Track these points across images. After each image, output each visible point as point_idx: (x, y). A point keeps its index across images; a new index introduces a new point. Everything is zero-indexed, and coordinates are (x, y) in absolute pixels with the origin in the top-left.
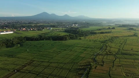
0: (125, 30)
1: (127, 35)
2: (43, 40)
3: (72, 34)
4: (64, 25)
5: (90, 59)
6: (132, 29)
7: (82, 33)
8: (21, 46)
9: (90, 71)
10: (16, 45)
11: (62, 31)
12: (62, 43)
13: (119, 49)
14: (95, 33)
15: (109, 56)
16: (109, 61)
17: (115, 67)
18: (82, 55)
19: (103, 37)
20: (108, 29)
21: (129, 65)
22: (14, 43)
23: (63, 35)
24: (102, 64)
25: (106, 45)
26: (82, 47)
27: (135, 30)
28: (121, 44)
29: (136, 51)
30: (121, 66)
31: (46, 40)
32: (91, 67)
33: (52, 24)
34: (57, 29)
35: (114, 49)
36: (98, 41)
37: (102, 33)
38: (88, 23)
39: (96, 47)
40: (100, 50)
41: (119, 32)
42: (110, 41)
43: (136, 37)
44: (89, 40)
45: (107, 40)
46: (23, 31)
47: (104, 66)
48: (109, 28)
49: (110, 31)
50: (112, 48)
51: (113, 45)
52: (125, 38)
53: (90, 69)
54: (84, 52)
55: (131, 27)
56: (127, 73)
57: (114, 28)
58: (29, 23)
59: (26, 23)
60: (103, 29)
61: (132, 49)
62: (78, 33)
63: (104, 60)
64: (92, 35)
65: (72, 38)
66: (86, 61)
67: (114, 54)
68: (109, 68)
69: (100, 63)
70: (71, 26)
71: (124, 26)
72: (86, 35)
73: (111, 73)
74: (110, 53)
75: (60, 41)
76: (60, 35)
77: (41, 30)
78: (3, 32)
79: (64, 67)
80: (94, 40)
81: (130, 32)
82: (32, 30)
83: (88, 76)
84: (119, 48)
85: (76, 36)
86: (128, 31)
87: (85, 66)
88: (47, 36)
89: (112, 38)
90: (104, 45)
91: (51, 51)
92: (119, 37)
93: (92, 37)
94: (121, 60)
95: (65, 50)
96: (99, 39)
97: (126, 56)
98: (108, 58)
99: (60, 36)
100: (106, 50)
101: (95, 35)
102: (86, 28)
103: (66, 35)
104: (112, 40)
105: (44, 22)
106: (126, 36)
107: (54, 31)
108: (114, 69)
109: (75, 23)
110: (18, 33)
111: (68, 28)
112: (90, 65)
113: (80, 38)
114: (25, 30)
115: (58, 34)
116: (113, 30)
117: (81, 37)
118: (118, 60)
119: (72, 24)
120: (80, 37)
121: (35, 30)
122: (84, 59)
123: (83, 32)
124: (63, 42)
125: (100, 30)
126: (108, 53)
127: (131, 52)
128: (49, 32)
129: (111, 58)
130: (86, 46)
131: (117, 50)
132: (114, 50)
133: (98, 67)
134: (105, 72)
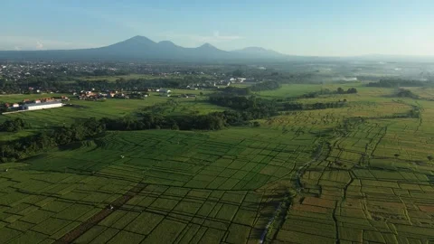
0: (387, 96)
1: (390, 114)
2: (153, 127)
3: (232, 111)
4: (204, 80)
5: (287, 179)
6: (407, 94)
7: (259, 105)
8: (100, 144)
9: (287, 209)
10: (86, 142)
11: (200, 101)
12: (208, 137)
13: (363, 155)
14: (299, 107)
15: (334, 172)
16: (335, 184)
17: (348, 199)
18: (267, 171)
19: (319, 120)
20: (335, 93)
21: (385, 195)
22: (77, 136)
23: (207, 113)
24: (318, 192)
25: (329, 144)
26: (264, 149)
27: (416, 98)
28: (371, 140)
29: (407, 161)
30: (363, 197)
31: (161, 128)
32: (290, 199)
33: (166, 76)
34: (185, 92)
35: (349, 153)
36: (306, 131)
37: (319, 106)
38: (274, 74)
39: (301, 148)
40: (311, 157)
41: (368, 103)
42: (341, 132)
43: (415, 120)
44: (281, 127)
45: (331, 130)
46: (89, 99)
47: (323, 196)
48: (340, 91)
49: (342, 100)
50: (344, 153)
51: (347, 143)
52: (382, 124)
53: (288, 205)
54: (271, 163)
55: (406, 88)
56: (376, 213)
57: (352, 91)
58: (97, 73)
59: (89, 74)
60: (321, 93)
61: (396, 155)
62: (247, 107)
63: (322, 183)
64: (288, 114)
65: (231, 122)
66: (277, 185)
67: (349, 167)
68: (334, 202)
69: (311, 191)
70: (226, 84)
71: (384, 83)
72: (273, 114)
73: (338, 212)
74: (338, 166)
75: (200, 132)
76: (198, 112)
77: (139, 97)
78: (33, 102)
79: (223, 199)
80: (296, 127)
81: (401, 102)
82: (113, 95)
83: (284, 220)
84: (364, 150)
85: (243, 115)
86: (396, 99)
87: (275, 197)
88: (161, 115)
89: (345, 122)
90: (322, 143)
91: (185, 160)
92: (367, 118)
93: (291, 120)
94: (365, 182)
95: (221, 157)
96: (310, 126)
97: (379, 174)
98: (333, 178)
99: (200, 117)
100: (328, 156)
101: (298, 112)
102: (271, 89)
103: (214, 114)
104: (345, 127)
105: (141, 70)
106: (387, 117)
107: (177, 100)
108: (345, 204)
109: (238, 74)
110: (78, 107)
111: (219, 90)
112: (288, 194)
113: (255, 123)
114: (94, 97)
115: (191, 109)
116: (350, 98)
117: (257, 120)
118: (356, 182)
119: (228, 75)
120: (257, 117)
121: (123, 98)
122: (272, 179)
123: (263, 105)
124: (211, 134)
125: (312, 96)
126: (334, 165)
127: (394, 164)
128: (163, 105)
129: (342, 177)
130: (274, 146)
131: (357, 157)
132: (350, 156)
133: (308, 199)
134: (324, 211)
